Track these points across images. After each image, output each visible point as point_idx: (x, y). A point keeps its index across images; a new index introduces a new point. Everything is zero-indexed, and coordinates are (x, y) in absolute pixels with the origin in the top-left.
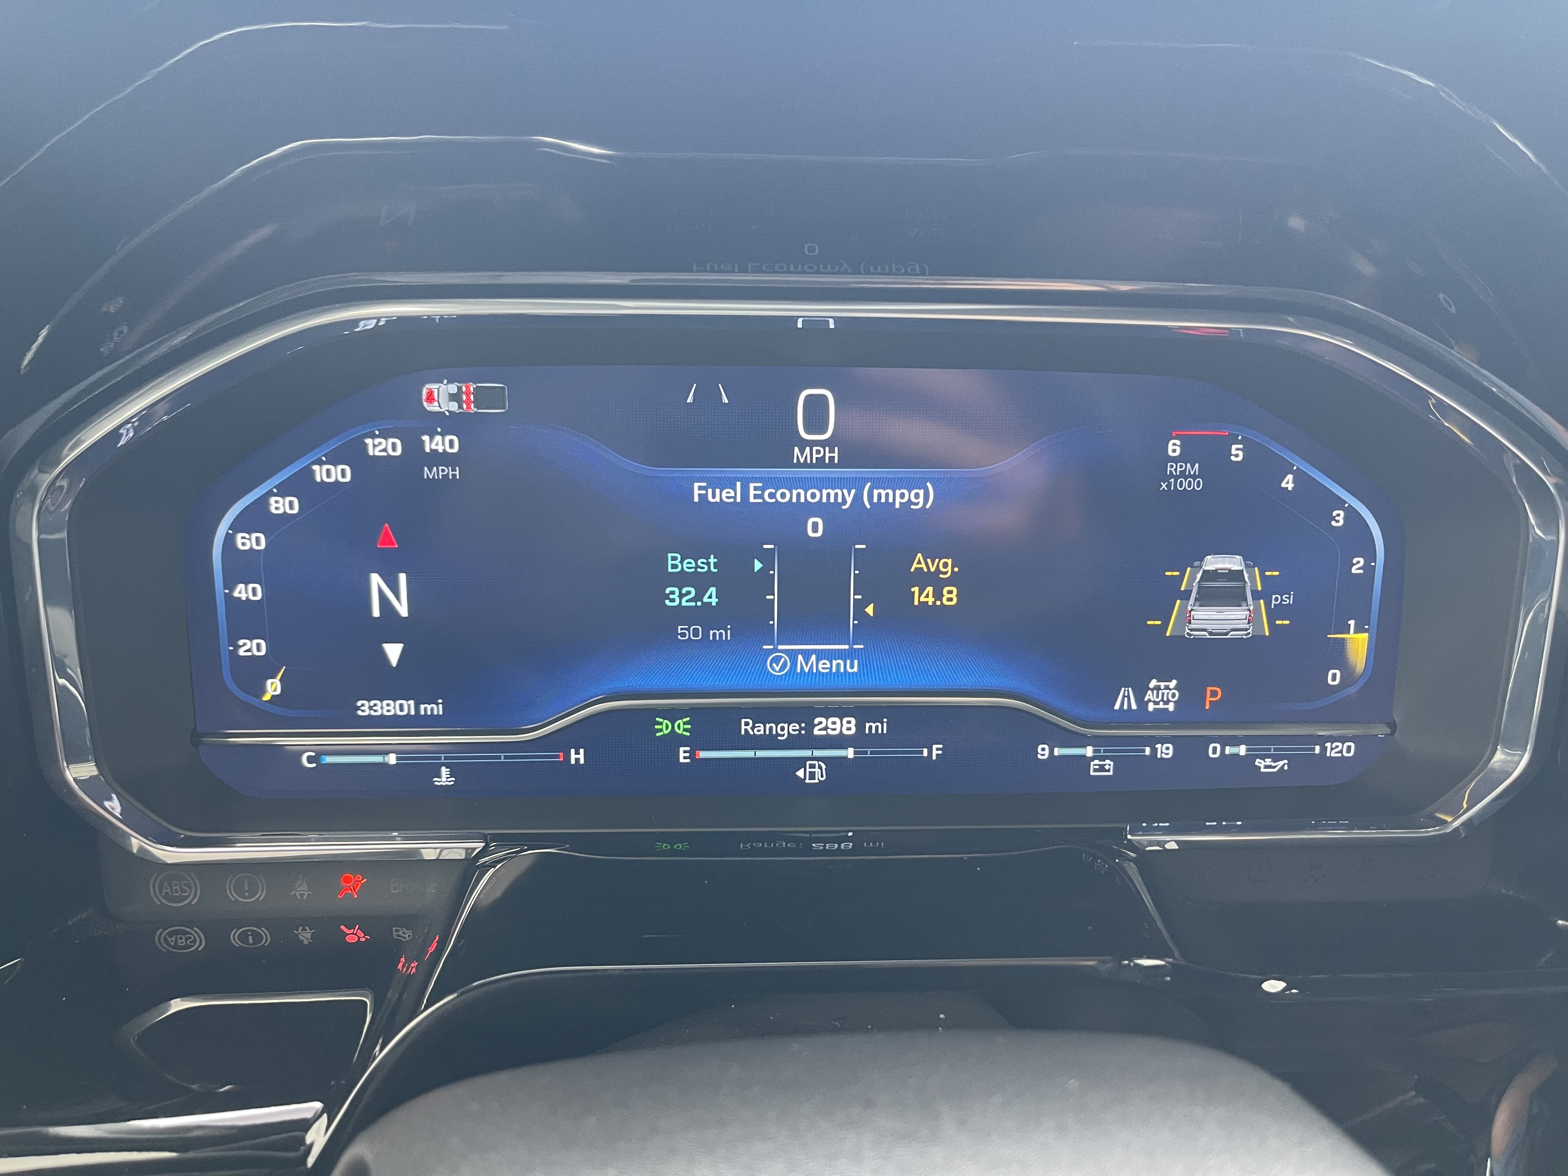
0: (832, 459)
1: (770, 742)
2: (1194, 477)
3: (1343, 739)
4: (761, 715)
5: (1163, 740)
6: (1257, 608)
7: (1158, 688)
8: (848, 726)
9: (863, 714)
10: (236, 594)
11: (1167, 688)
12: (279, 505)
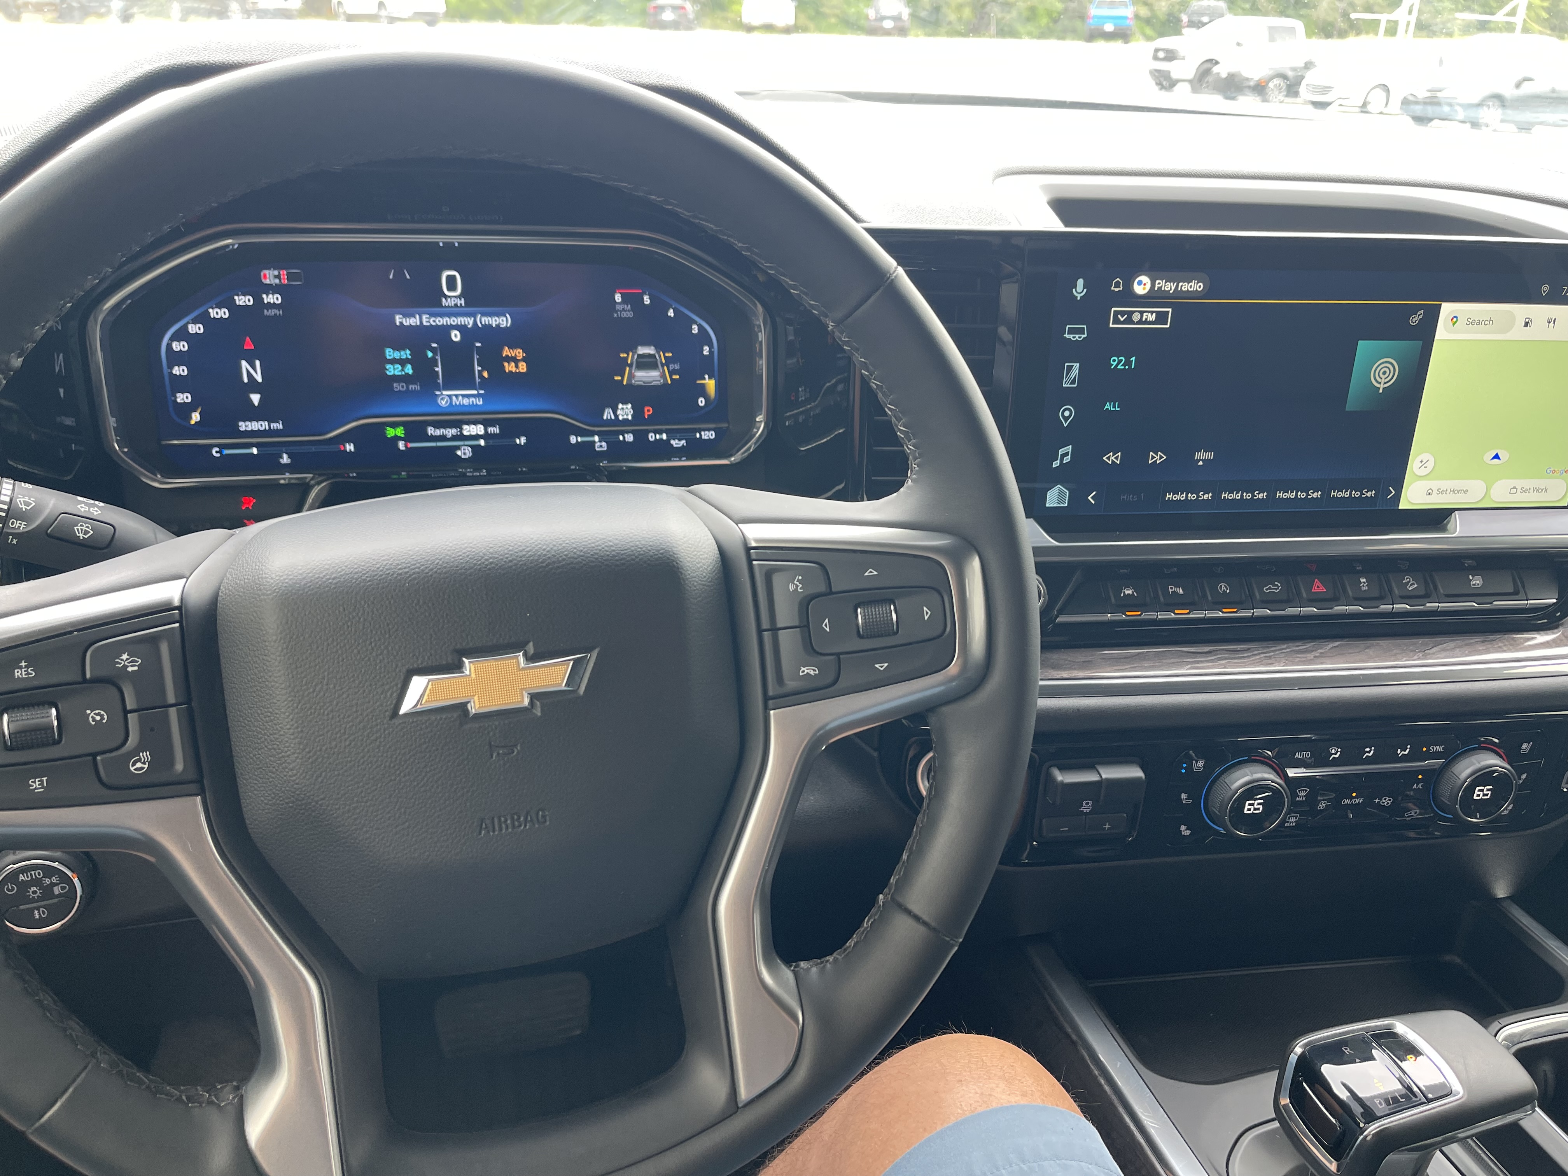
0: (461, 304)
1: (443, 438)
2: (629, 311)
3: (709, 430)
4: (437, 425)
5: (628, 432)
6: (664, 371)
7: (623, 408)
8: (479, 430)
9: (486, 423)
10: (174, 372)
11: (627, 408)
12: (194, 329)
